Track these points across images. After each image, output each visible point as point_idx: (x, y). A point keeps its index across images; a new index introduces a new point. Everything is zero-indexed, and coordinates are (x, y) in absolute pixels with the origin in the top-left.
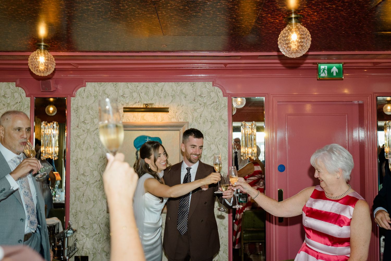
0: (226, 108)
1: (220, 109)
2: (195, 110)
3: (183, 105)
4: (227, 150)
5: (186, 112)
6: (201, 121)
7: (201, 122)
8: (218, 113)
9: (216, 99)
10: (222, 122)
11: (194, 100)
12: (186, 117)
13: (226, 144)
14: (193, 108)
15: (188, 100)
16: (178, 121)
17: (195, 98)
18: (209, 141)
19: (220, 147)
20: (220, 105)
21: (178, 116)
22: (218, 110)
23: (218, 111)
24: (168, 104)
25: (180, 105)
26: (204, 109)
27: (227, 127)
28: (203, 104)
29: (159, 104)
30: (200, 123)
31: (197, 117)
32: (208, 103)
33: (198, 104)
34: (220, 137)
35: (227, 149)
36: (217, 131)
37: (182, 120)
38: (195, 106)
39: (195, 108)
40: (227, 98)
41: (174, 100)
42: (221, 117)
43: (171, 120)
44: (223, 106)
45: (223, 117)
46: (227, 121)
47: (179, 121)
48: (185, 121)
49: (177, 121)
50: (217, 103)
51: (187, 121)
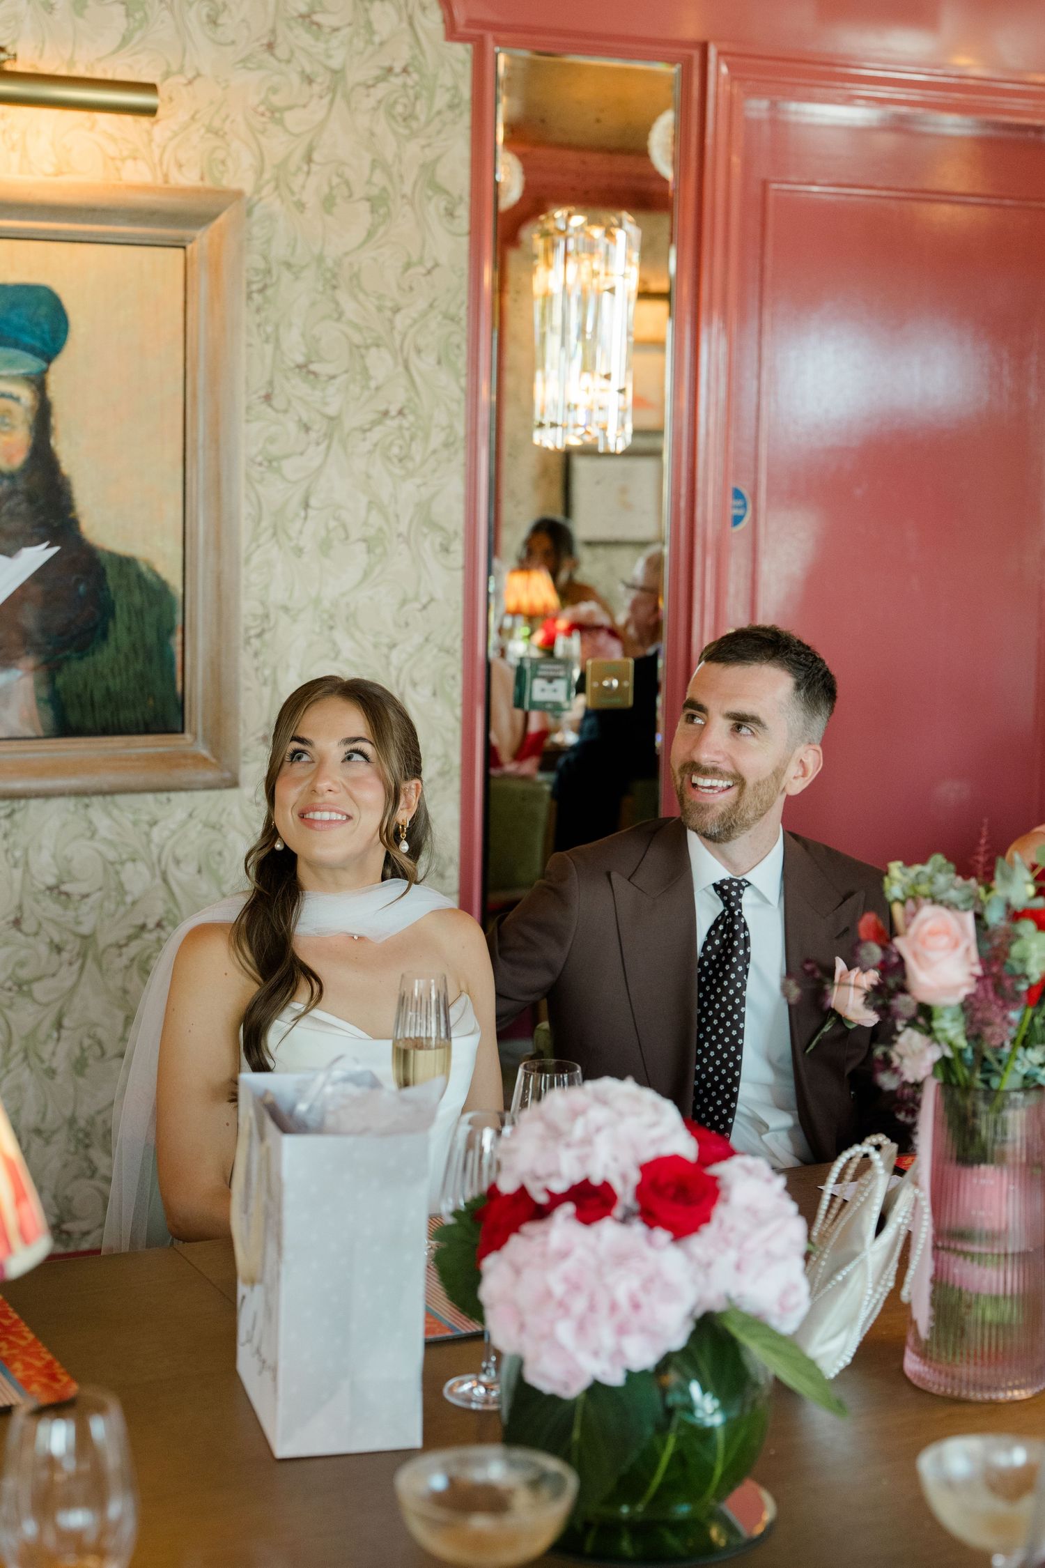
0: (461, 114)
1: (428, 123)
2: (275, 114)
3: (198, 75)
4: (462, 389)
5: (217, 124)
6: (311, 189)
7: (310, 198)
8: (413, 149)
9: (402, 54)
10: (435, 207)
11: (270, 46)
12: (220, 154)
13: (458, 347)
14: (262, 103)
15: (233, 42)
16: (166, 182)
17: (273, 31)
18: (357, 327)
19: (424, 365)
20: (424, 93)
21: (164, 148)
22: (414, 125)
23: (414, 135)
24: (99, 60)
25: (181, 71)
26: (330, 110)
27: (464, 242)
28: (323, 79)
29: (41, 56)
30: (301, 206)
31: (286, 161)
32: (354, 76)
33: (295, 79)
34: (422, 304)
35: (463, 381)
36: (408, 266)
37: (188, 178)
38: (274, 90)
39: (277, 100)
40: (467, 50)
41: (138, 35)
42: (428, 169)
43: (118, 170)
44: (441, 100)
45: (442, 173)
46: (467, 199)
47: (172, 182)
48: (208, 183)
49: (160, 182)
50: (410, 82)
51: (225, 183)
